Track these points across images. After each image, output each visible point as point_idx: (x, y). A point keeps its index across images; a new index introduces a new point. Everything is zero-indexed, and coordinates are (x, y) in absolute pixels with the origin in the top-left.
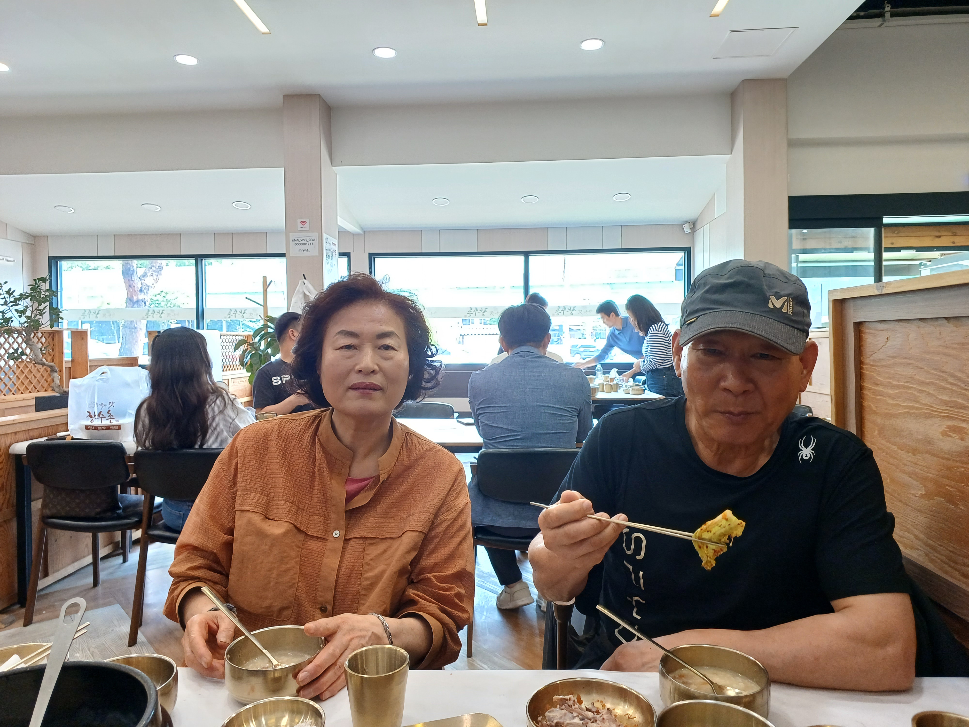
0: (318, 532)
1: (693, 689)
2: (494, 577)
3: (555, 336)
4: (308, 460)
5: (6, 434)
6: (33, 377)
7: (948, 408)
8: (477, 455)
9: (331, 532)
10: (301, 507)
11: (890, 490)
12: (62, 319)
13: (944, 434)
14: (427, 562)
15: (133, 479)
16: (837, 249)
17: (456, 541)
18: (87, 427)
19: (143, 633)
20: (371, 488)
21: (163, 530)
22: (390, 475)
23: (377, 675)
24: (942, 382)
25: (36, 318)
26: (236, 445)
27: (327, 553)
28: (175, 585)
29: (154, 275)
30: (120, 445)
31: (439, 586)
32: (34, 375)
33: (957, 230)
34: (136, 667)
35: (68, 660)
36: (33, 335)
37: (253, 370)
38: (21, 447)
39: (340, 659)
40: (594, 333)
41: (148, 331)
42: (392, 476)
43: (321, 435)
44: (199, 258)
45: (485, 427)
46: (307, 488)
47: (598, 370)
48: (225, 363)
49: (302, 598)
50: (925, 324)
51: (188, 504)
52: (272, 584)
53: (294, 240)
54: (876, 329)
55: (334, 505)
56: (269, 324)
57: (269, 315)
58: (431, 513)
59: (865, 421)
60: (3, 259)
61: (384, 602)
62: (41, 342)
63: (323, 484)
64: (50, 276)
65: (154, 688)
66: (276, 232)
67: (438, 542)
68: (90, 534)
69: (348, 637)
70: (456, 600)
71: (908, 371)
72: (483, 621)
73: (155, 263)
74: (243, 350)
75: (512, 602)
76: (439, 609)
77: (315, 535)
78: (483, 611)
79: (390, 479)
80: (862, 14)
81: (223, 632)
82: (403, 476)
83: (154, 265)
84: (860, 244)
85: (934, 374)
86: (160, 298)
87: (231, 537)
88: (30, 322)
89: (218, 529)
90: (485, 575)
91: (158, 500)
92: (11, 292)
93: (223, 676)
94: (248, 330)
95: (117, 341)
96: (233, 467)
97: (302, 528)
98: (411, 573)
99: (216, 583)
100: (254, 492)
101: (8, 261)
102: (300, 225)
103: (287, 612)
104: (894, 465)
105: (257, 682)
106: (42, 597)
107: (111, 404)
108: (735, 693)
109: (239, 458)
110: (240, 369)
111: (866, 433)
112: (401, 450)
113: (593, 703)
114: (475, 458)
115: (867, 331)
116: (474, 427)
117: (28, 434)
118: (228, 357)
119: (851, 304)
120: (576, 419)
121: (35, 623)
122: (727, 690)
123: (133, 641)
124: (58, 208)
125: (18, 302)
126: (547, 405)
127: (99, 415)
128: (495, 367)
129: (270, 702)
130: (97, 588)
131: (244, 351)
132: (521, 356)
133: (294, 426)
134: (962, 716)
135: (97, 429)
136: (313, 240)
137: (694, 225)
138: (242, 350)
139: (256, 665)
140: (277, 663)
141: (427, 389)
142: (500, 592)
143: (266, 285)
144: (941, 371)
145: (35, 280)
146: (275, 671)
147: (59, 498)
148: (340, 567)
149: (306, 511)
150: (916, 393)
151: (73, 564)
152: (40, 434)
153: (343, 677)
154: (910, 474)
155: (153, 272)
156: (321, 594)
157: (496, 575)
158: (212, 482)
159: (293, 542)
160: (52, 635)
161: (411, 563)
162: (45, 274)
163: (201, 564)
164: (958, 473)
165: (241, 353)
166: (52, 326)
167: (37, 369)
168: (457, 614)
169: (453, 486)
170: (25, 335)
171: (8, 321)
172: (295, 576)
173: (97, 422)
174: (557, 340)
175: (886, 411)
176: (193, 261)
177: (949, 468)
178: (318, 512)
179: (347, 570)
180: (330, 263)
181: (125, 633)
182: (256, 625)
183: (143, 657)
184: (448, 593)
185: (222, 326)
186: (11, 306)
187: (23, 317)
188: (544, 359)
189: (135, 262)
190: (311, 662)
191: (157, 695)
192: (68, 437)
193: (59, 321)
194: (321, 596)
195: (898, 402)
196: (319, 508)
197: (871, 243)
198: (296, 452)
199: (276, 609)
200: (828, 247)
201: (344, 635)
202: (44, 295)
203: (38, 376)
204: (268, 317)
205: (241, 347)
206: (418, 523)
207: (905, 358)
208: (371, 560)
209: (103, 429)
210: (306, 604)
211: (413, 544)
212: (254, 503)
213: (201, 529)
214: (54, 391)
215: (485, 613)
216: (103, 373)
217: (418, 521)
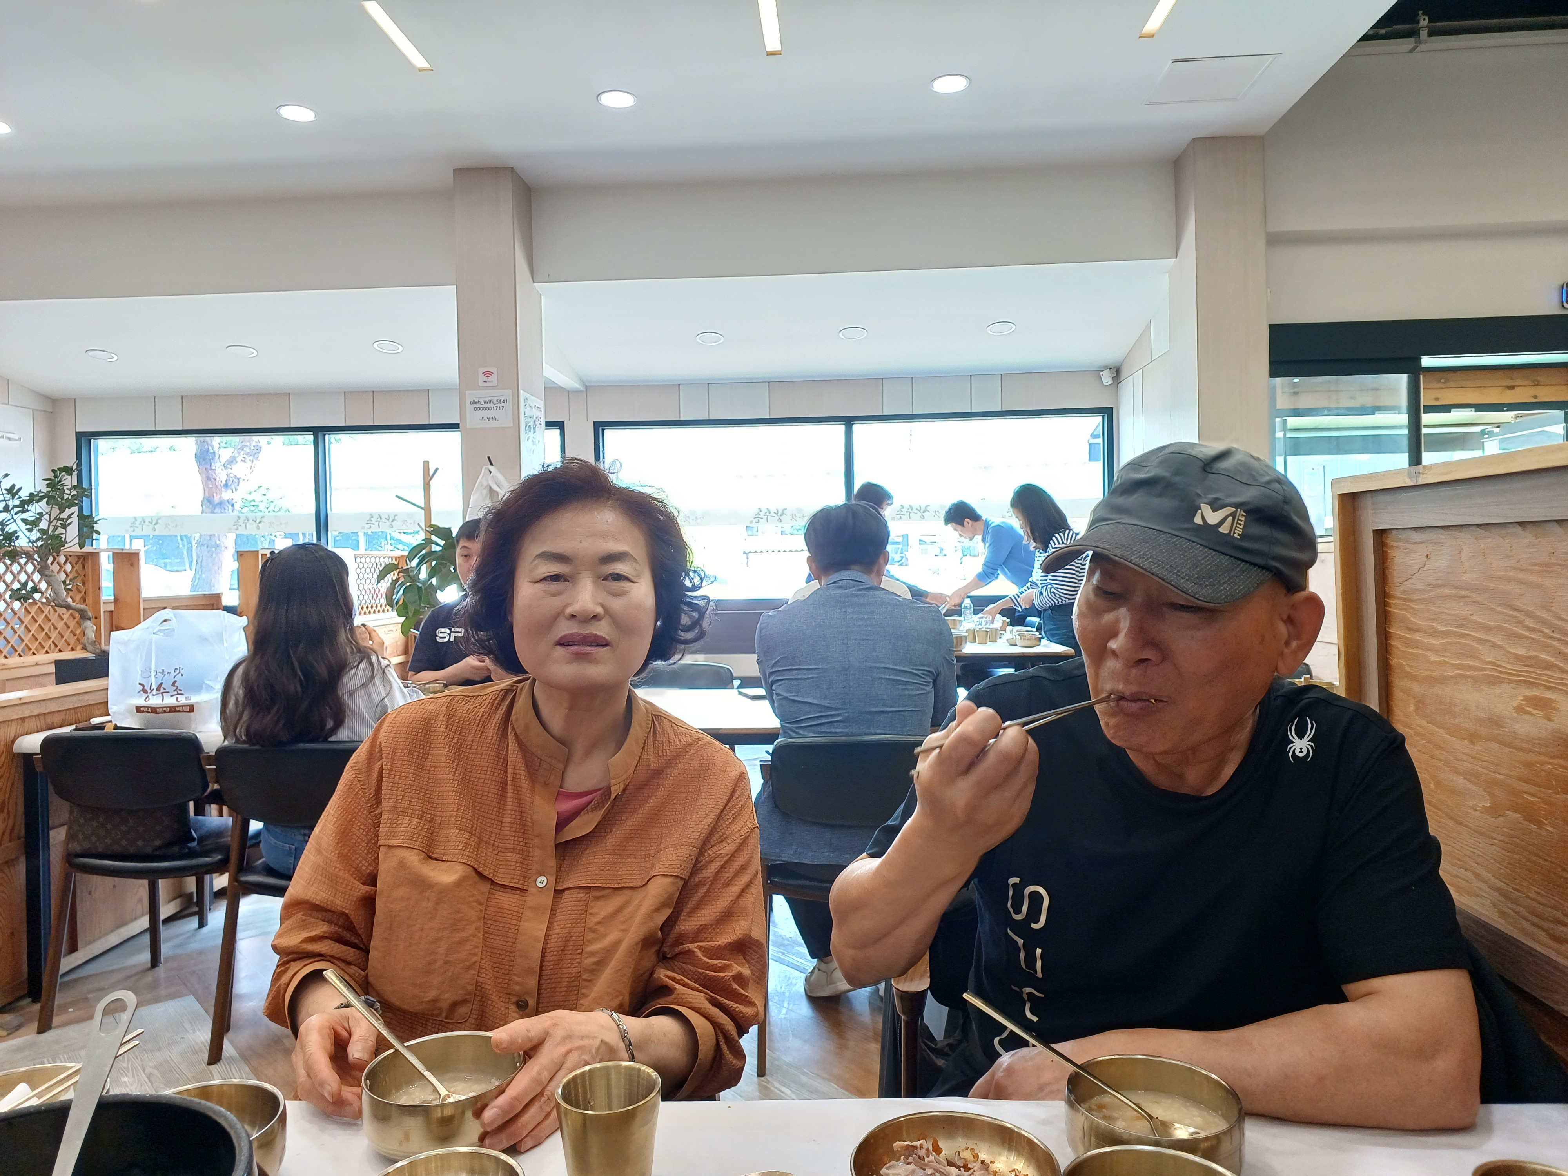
0: (513, 879)
1: (1120, 1126)
2: (800, 945)
3: (896, 553)
4: (496, 762)
5: (9, 721)
6: (52, 628)
7: (1526, 669)
8: (770, 748)
9: (534, 878)
10: (485, 839)
11: (1434, 800)
12: (98, 533)
13: (1519, 709)
14: (687, 925)
15: (214, 792)
16: (1348, 409)
17: (735, 889)
18: (139, 709)
19: (232, 1042)
20: (597, 807)
21: (264, 875)
22: (628, 785)
23: (609, 1110)
24: (1516, 627)
25: (57, 533)
26: (379, 740)
27: (528, 913)
28: (283, 965)
29: (247, 461)
30: (193, 737)
31: (708, 963)
32: (53, 625)
33: (1542, 376)
34: (218, 1104)
35: (108, 1092)
36: (51, 559)
37: (408, 613)
38: (32, 742)
39: (550, 1085)
40: (960, 548)
41: (237, 552)
42: (631, 787)
43: (517, 720)
44: (319, 433)
45: (784, 702)
46: (494, 807)
47: (965, 607)
48: (363, 602)
49: (487, 986)
50: (1487, 533)
51: (303, 831)
52: (438, 964)
53: (474, 403)
54: (1408, 542)
55: (537, 836)
56: (434, 538)
57: (433, 523)
58: (693, 847)
59: (1394, 689)
60: (2, 437)
61: (619, 992)
62: (65, 572)
63: (519, 799)
64: (79, 464)
65: (246, 1137)
66: (443, 389)
67: (705, 893)
68: (145, 882)
69: (563, 1049)
70: (735, 986)
71: (1462, 610)
72: (783, 1016)
73: (249, 441)
74: (393, 581)
75: (830, 986)
76: (707, 999)
77: (507, 884)
78: (783, 1001)
79: (627, 792)
80: (1382, 31)
81: (358, 1042)
82: (648, 787)
83: (248, 444)
84: (1385, 401)
85: (1503, 613)
86: (257, 497)
87: (373, 888)
88: (46, 540)
89: (352, 875)
90: (786, 942)
91: (255, 826)
92: (15, 491)
93: (359, 1115)
94: (400, 547)
95: (188, 567)
96: (375, 775)
97: (486, 873)
98: (662, 943)
99: (349, 963)
100: (409, 814)
101: (9, 439)
102: (482, 378)
103: (463, 1010)
104: (1440, 760)
105: (414, 1124)
106: (66, 985)
107: (178, 671)
108: (1187, 1133)
109: (383, 760)
110: (388, 610)
111: (1395, 708)
112: (645, 744)
113: (959, 1152)
114: (767, 752)
115: (1395, 544)
116: (766, 703)
117: (44, 721)
118: (368, 592)
119: (1368, 501)
120: (930, 688)
121: (58, 1027)
122: (1175, 1129)
123: (215, 1055)
124: (90, 353)
125: (26, 506)
126: (883, 665)
127: (158, 689)
128: (801, 605)
129: (436, 1156)
130: (157, 969)
131: (394, 583)
132: (841, 587)
133: (472, 707)
134: (1553, 1168)
135: (156, 713)
136: (504, 402)
137: (1117, 372)
138: (390, 581)
139: (413, 1096)
140: (448, 1093)
141: (686, 642)
142: (810, 970)
143: (428, 476)
144: (1512, 608)
145: (53, 471)
146: (443, 1106)
147: (95, 824)
148: (547, 935)
149: (493, 845)
150: (1474, 644)
151: (118, 931)
152: (63, 720)
153: (554, 1113)
154: (1469, 775)
155: (245, 456)
156: (517, 979)
157: (803, 942)
158: (342, 799)
159: (473, 896)
160: (84, 1047)
161: (662, 928)
162: (70, 460)
163: (325, 932)
164: (1543, 773)
165: (389, 584)
166: (82, 545)
167: (59, 615)
168: (737, 1007)
169: (729, 801)
170: (39, 560)
171: (10, 537)
172: (476, 950)
173: (155, 701)
174: (900, 559)
175: (1427, 673)
176: (310, 438)
177: (1528, 765)
178: (511, 846)
179: (560, 939)
180: (531, 439)
181: (202, 1042)
182: (414, 1030)
183: (230, 1086)
184: (722, 974)
185: (358, 541)
186: (16, 514)
187: (34, 531)
188: (877, 593)
189: (216, 440)
190: (503, 1092)
191: (251, 1148)
192: (108, 725)
193: (94, 538)
194: (517, 983)
195: (1446, 659)
196: (514, 840)
197: (1403, 399)
198: (477, 749)
199: (445, 1005)
200: (1334, 405)
201: (557, 1045)
202: (69, 495)
203: (60, 625)
204: (431, 526)
205: (389, 575)
206: (674, 863)
207: (1456, 588)
208: (599, 923)
209: (165, 712)
210: (494, 997)
211: (666, 896)
212: (410, 834)
213: (324, 875)
214: (86, 649)
215: (786, 1005)
216: (165, 621)
217: (673, 858)
